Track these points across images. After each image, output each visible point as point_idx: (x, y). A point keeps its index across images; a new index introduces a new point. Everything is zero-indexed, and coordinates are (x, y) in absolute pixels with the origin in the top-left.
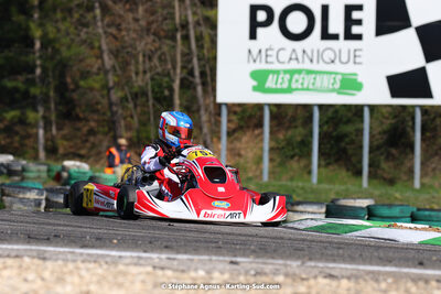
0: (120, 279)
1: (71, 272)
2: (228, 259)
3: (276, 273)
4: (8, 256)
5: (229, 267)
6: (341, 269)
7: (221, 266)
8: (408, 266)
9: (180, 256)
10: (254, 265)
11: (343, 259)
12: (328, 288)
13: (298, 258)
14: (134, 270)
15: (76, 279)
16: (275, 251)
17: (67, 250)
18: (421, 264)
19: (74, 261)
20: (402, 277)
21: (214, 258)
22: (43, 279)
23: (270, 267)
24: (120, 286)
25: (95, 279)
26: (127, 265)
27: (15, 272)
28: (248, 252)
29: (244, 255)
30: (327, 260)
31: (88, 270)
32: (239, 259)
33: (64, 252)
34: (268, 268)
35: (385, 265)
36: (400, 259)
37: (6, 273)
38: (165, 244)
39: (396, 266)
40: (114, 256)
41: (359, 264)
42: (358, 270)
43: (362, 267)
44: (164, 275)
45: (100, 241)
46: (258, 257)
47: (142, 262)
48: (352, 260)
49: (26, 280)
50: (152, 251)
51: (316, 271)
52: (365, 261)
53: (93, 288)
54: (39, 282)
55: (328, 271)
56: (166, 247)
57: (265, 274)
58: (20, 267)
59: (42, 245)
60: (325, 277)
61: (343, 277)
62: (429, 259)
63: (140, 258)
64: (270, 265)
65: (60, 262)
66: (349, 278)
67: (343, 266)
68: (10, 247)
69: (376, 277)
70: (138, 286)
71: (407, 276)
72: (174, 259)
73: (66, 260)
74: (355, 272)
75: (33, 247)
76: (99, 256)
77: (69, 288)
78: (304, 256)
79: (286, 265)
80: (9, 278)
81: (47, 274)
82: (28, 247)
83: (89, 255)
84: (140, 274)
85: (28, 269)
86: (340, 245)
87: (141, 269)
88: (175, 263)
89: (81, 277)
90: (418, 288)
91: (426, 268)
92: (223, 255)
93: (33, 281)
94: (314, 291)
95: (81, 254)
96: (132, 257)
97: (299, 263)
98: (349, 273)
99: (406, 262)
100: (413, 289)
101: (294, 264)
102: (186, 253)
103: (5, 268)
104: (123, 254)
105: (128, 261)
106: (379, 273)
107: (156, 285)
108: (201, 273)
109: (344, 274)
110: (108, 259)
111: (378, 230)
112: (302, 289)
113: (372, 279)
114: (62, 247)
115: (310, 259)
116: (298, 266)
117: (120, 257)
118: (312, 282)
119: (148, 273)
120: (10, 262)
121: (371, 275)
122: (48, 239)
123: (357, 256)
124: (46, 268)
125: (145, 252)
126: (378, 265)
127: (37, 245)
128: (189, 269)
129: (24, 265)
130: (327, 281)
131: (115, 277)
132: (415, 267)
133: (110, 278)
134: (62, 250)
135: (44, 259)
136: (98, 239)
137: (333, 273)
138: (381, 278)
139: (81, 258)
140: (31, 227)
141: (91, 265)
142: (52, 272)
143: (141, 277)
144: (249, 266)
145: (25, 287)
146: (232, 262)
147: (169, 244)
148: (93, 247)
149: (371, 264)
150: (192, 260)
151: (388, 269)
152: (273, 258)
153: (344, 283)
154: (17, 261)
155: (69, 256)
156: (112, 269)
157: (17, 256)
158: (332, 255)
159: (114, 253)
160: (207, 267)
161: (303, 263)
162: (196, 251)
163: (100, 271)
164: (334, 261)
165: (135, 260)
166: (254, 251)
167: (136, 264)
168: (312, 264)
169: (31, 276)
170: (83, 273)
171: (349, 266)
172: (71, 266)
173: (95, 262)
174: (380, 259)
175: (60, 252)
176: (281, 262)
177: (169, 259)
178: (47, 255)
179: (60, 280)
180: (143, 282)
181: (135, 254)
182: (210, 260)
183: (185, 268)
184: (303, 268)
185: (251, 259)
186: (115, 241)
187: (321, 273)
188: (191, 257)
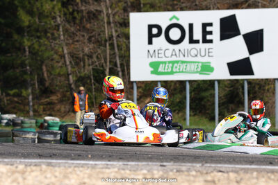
2: (159, 164)
3: (189, 170)
4: (30, 165)
5: (160, 168)
7: (156, 167)
8: (264, 165)
9: (130, 163)
10: (175, 167)
11: (225, 162)
12: (222, 178)
13: (199, 162)
14: (107, 171)
15: (75, 176)
17: (64, 161)
18: (271, 163)
19: (70, 167)
20: (261, 171)
21: (150, 163)
22: (56, 177)
25: (86, 176)
26: (102, 168)
27: (39, 173)
28: (168, 160)
29: (167, 162)
30: (216, 163)
31: (81, 171)
32: (165, 164)
33: (62, 163)
34: (184, 168)
35: (250, 165)
36: (258, 161)
37: (34, 174)
38: (119, 157)
39: (256, 165)
40: (92, 164)
41: (235, 164)
43: (237, 166)
44: (125, 173)
45: (79, 157)
46: (175, 162)
47: (109, 166)
48: (230, 162)
49: (46, 177)
50: (113, 160)
51: (211, 169)
52: (237, 163)
54: (53, 180)
55: (218, 169)
56: (120, 158)
57: (182, 171)
58: (41, 170)
59: (49, 159)
60: (218, 172)
62: (274, 161)
63: (107, 165)
66: (232, 171)
67: (226, 166)
68: (30, 161)
69: (246, 171)
71: (264, 170)
72: (127, 165)
73: (65, 167)
74: (234, 169)
75: (44, 161)
76: (84, 164)
77: (73, 181)
78: (202, 161)
79: (193, 166)
80: (36, 177)
81: (57, 174)
82: (40, 160)
83: (79, 164)
84: (111, 172)
85: (45, 171)
87: (111, 170)
88: (129, 167)
89: (78, 175)
90: (275, 176)
91: (274, 165)
92: (154, 162)
93: (50, 178)
94: (216, 180)
95: (73, 164)
97: (200, 165)
98: (231, 169)
100: (273, 177)
101: (198, 165)
102: (133, 161)
103: (32, 171)
104: (97, 163)
105: (101, 166)
106: (248, 169)
108: (145, 171)
109: (228, 170)
110: (88, 166)
112: (209, 178)
113: (244, 172)
114: (60, 159)
115: (206, 162)
117: (95, 164)
118: (212, 174)
119: (116, 172)
120: (34, 168)
122: (51, 156)
123: (232, 160)
124: (56, 171)
125: (109, 161)
126: (246, 164)
127: (45, 159)
128: (137, 169)
129: (43, 169)
130: (220, 174)
132: (268, 165)
133: (95, 175)
137: (221, 170)
138: (249, 172)
140: (39, 151)
141: (81, 169)
142: (60, 173)
144: (172, 167)
145: (47, 181)
146: (161, 166)
148: (78, 159)
149: (242, 164)
150: (138, 165)
151: (253, 166)
152: (184, 162)
153: (232, 175)
154: (38, 168)
155: (66, 165)
156: (93, 170)
157: (35, 165)
158: (217, 160)
159: (91, 162)
160: (148, 168)
161: (203, 165)
162: (138, 160)
163: (88, 171)
164: (220, 163)
166: (171, 160)
167: (106, 168)
168: (208, 165)
169: (49, 175)
170: (78, 172)
171: (230, 166)
172: (70, 170)
173: (82, 167)
174: (246, 161)
175: (60, 163)
176: (190, 164)
177: (124, 164)
178: (53, 164)
179: (66, 177)
181: (103, 163)
182: (148, 165)
183: (135, 169)
184: (203, 167)
185: (172, 163)
186: (90, 156)
187: (214, 170)
188: (137, 163)
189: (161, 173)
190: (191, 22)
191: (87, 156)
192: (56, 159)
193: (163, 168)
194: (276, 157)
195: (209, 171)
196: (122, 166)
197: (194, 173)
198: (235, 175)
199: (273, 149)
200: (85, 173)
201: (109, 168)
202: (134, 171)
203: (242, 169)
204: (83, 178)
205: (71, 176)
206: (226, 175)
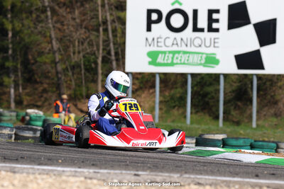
1: (31, 181)
2: (133, 172)
5: (133, 178)
6: (206, 179)
7: (128, 177)
8: (249, 178)
9: (102, 171)
10: (150, 177)
11: (207, 173)
13: (178, 172)
14: (72, 179)
15: (35, 185)
16: (163, 167)
17: (29, 166)
18: (257, 176)
19: (34, 174)
20: (244, 185)
21: (124, 172)
22: (13, 185)
23: (160, 178)
25: (47, 185)
28: (145, 168)
29: (143, 170)
30: (197, 174)
31: (43, 179)
32: (140, 173)
33: (27, 168)
34: (158, 179)
35: (234, 177)
36: (244, 173)
38: (92, 163)
39: (241, 177)
40: (59, 171)
41: (217, 176)
42: (216, 180)
43: (219, 178)
44: (92, 183)
45: (50, 161)
46: (151, 171)
47: (77, 174)
48: (212, 173)
49: (3, 186)
50: (84, 167)
51: (189, 181)
52: (221, 174)
55: (197, 181)
56: (93, 165)
59: (13, 163)
60: (195, 184)
61: (207, 184)
62: (262, 173)
63: (76, 172)
64: (160, 176)
65: (25, 174)
66: (211, 185)
67: (207, 177)
69: (228, 184)
71: (248, 182)
72: (98, 172)
73: (28, 173)
74: (214, 181)
75: (7, 165)
76: (50, 170)
78: (182, 170)
79: (170, 177)
81: (16, 182)
82: (3, 165)
83: (43, 170)
84: (76, 182)
85: (3, 178)
86: (205, 164)
87: (77, 179)
88: (99, 175)
89: (38, 184)
92: (129, 170)
93: (7, 187)
95: (38, 169)
96: (71, 171)
97: (178, 175)
98: (211, 182)
99: (247, 175)
101: (175, 176)
102: (106, 168)
104: (65, 169)
105: (68, 174)
106: (230, 181)
109: (208, 182)
110: (55, 173)
111: (229, 154)
113: (225, 186)
115: (186, 173)
116: (178, 177)
117: (63, 171)
118: (187, 187)
119: (81, 182)
121: (225, 183)
123: (216, 171)
124: (15, 179)
125: (80, 168)
126: (229, 176)
127: (9, 163)
129: (2, 176)
130: (196, 187)
131: (60, 184)
132: (253, 178)
133: (57, 185)
134: (25, 166)
135: (14, 172)
136: (49, 159)
137: (200, 182)
138: (231, 185)
139: (38, 172)
140: (8, 153)
141: (45, 176)
142: (20, 181)
143: (77, 184)
144: (146, 177)
146: (135, 175)
147: (94, 163)
148: (46, 165)
149: (225, 176)
150: (110, 173)
151: (236, 179)
152: (162, 172)
155: (31, 171)
156: (58, 179)
158: (200, 170)
159: (59, 169)
160: (120, 178)
161: (181, 175)
162: (112, 167)
163: (50, 180)
164: (201, 174)
165: (73, 173)
166: (150, 168)
167: (73, 176)
168: (187, 176)
169: (6, 184)
170: (40, 181)
171: (210, 177)
172: (31, 177)
173: (47, 174)
174: (231, 173)
175: (24, 168)
176: (167, 174)
177: (95, 172)
178: (16, 170)
179: (25, 185)
180: (78, 187)
181: (73, 169)
182: (121, 173)
183: (105, 178)
184: (181, 178)
185: (148, 172)
186: (60, 161)
187: (193, 181)
188: (109, 171)
191: (57, 160)
192: (22, 163)
196: (91, 175)
200: (46, 183)
201: (76, 176)
202: (103, 180)
203: (223, 181)
205: (30, 185)
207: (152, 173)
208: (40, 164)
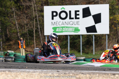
0: (32, 76)
1: (19, 75)
3: (69, 73)
4: (1, 71)
5: (57, 72)
7: (55, 72)
8: (101, 71)
10: (63, 72)
12: (84, 76)
13: (74, 70)
15: (21, 76)
17: (16, 70)
19: (18, 72)
21: (53, 70)
22: (12, 76)
24: (32, 77)
25: (25, 76)
26: (32, 73)
29: (60, 70)
30: (81, 70)
32: (59, 71)
34: (67, 73)
36: (99, 69)
37: (3, 75)
41: (89, 71)
44: (42, 74)
46: (63, 70)
47: (35, 72)
49: (8, 77)
50: (37, 69)
51: (79, 73)
53: (25, 78)
54: (11, 77)
55: (82, 73)
56: (40, 68)
57: (66, 74)
59: (9, 69)
63: (34, 71)
65: (15, 72)
67: (85, 71)
69: (94, 73)
70: (36, 77)
71: (101, 73)
72: (43, 71)
75: (7, 69)
77: (20, 78)
78: (75, 69)
80: (4, 76)
81: (13, 75)
82: (6, 69)
84: (36, 74)
85: (8, 74)
87: (36, 73)
88: (44, 72)
90: (106, 76)
91: (106, 71)
92: (54, 70)
93: (10, 77)
94: (81, 77)
95: (20, 71)
97: (74, 71)
98: (87, 73)
100: (105, 76)
102: (45, 69)
103: (2, 74)
104: (30, 70)
106: (95, 73)
107: (41, 77)
108: (50, 74)
112: (78, 77)
114: (14, 69)
115: (77, 70)
118: (79, 75)
119: (38, 74)
120: (3, 73)
122: (10, 67)
123: (87, 69)
124: (12, 74)
125: (35, 69)
126: (94, 71)
128: (47, 73)
130: (83, 75)
132: (103, 71)
133: (29, 75)
135: (11, 72)
136: (22, 67)
138: (95, 74)
140: (5, 65)
141: (23, 73)
142: (14, 75)
144: (62, 72)
146: (57, 71)
148: (22, 69)
149: (92, 71)
151: (97, 72)
152: (67, 70)
153: (88, 75)
154: (5, 73)
155: (17, 71)
156: (28, 73)
157: (3, 71)
159: (27, 70)
160: (52, 72)
161: (75, 71)
163: (26, 74)
164: (83, 70)
165: (34, 72)
168: (78, 71)
170: (22, 74)
171: (87, 71)
173: (24, 72)
174: (94, 69)
176: (70, 71)
179: (16, 76)
180: (37, 76)
181: (33, 70)
185: (62, 70)
187: (80, 73)
188: (47, 70)
189: (57, 75)
190: (70, 10)
191: (26, 67)
192: (12, 69)
193: (58, 72)
194: (106, 67)
195: (78, 74)
196: (41, 72)
197: (71, 74)
198: (89, 75)
199: (105, 64)
200: (25, 75)
201: (35, 73)
202: (46, 74)
204: (24, 77)
205: (19, 76)
206: (85, 75)
207: (64, 71)
208: (19, 69)
